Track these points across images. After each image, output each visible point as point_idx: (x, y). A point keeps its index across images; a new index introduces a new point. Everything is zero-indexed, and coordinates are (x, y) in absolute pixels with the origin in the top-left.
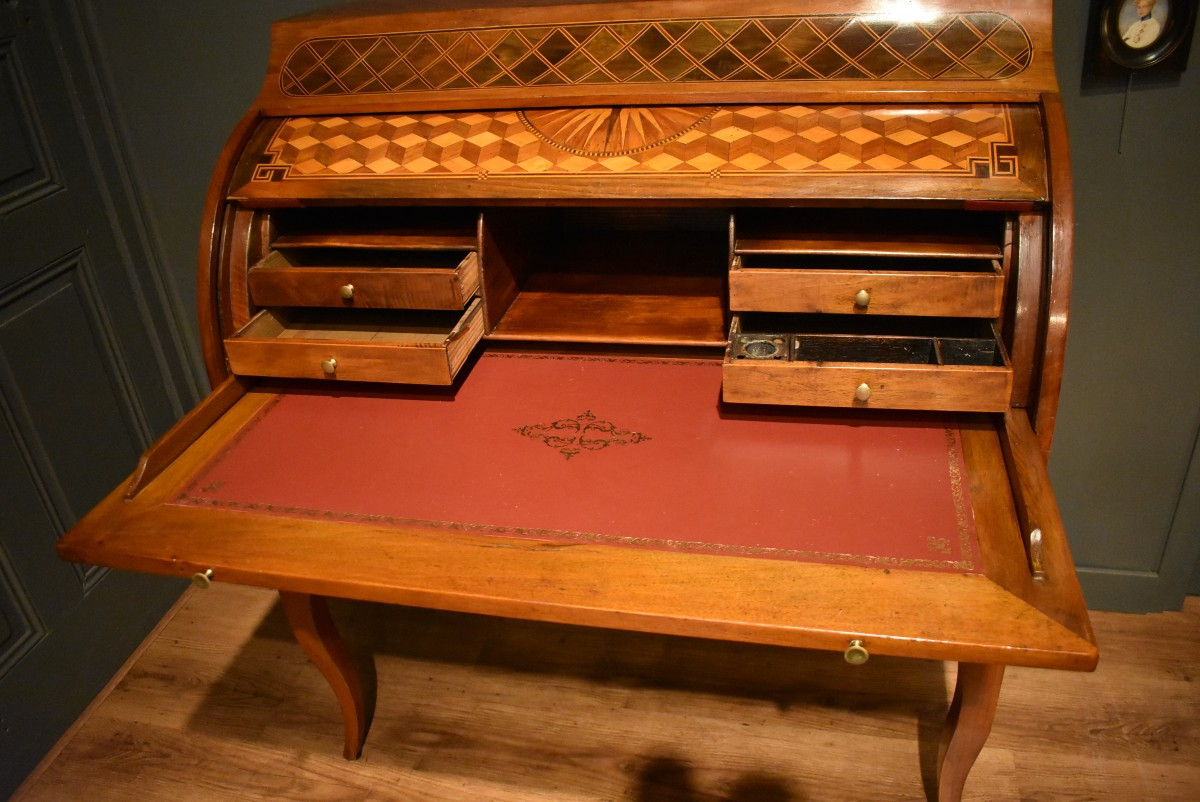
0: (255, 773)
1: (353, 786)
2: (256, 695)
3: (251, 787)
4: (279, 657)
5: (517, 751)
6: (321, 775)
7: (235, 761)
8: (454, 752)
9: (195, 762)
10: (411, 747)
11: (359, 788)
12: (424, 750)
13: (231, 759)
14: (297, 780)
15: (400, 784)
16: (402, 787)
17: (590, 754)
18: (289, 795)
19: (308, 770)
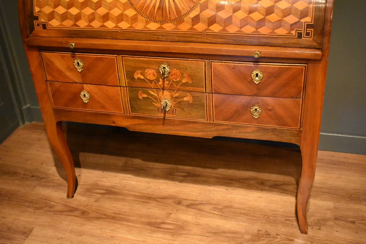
0: (31, 202)
1: (70, 207)
2: (32, 176)
3: (29, 207)
4: (42, 164)
5: (135, 196)
6: (57, 203)
7: (23, 198)
8: (111, 196)
9: (7, 199)
10: (93, 194)
11: (72, 207)
12: (99, 195)
13: (21, 198)
14: (48, 205)
15: (88, 206)
16: (89, 207)
17: (164, 198)
18: (44, 209)
19: (52, 201)
